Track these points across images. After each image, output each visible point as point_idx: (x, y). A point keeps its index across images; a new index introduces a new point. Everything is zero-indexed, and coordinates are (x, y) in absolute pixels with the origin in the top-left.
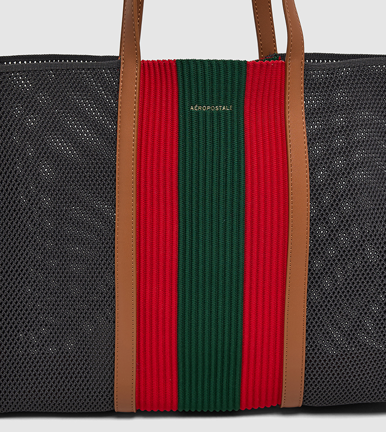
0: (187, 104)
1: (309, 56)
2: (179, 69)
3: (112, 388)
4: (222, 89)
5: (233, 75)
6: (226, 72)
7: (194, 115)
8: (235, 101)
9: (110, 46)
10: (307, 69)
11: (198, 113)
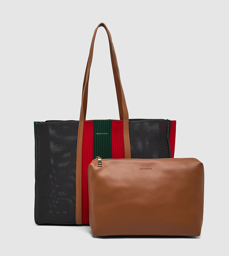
0: (95, 132)
1: (130, 120)
2: (94, 123)
3: (75, 216)
4: (105, 128)
5: (108, 124)
6: (106, 124)
7: (97, 135)
8: (109, 132)
9: (77, 118)
10: (129, 123)
11: (98, 135)
